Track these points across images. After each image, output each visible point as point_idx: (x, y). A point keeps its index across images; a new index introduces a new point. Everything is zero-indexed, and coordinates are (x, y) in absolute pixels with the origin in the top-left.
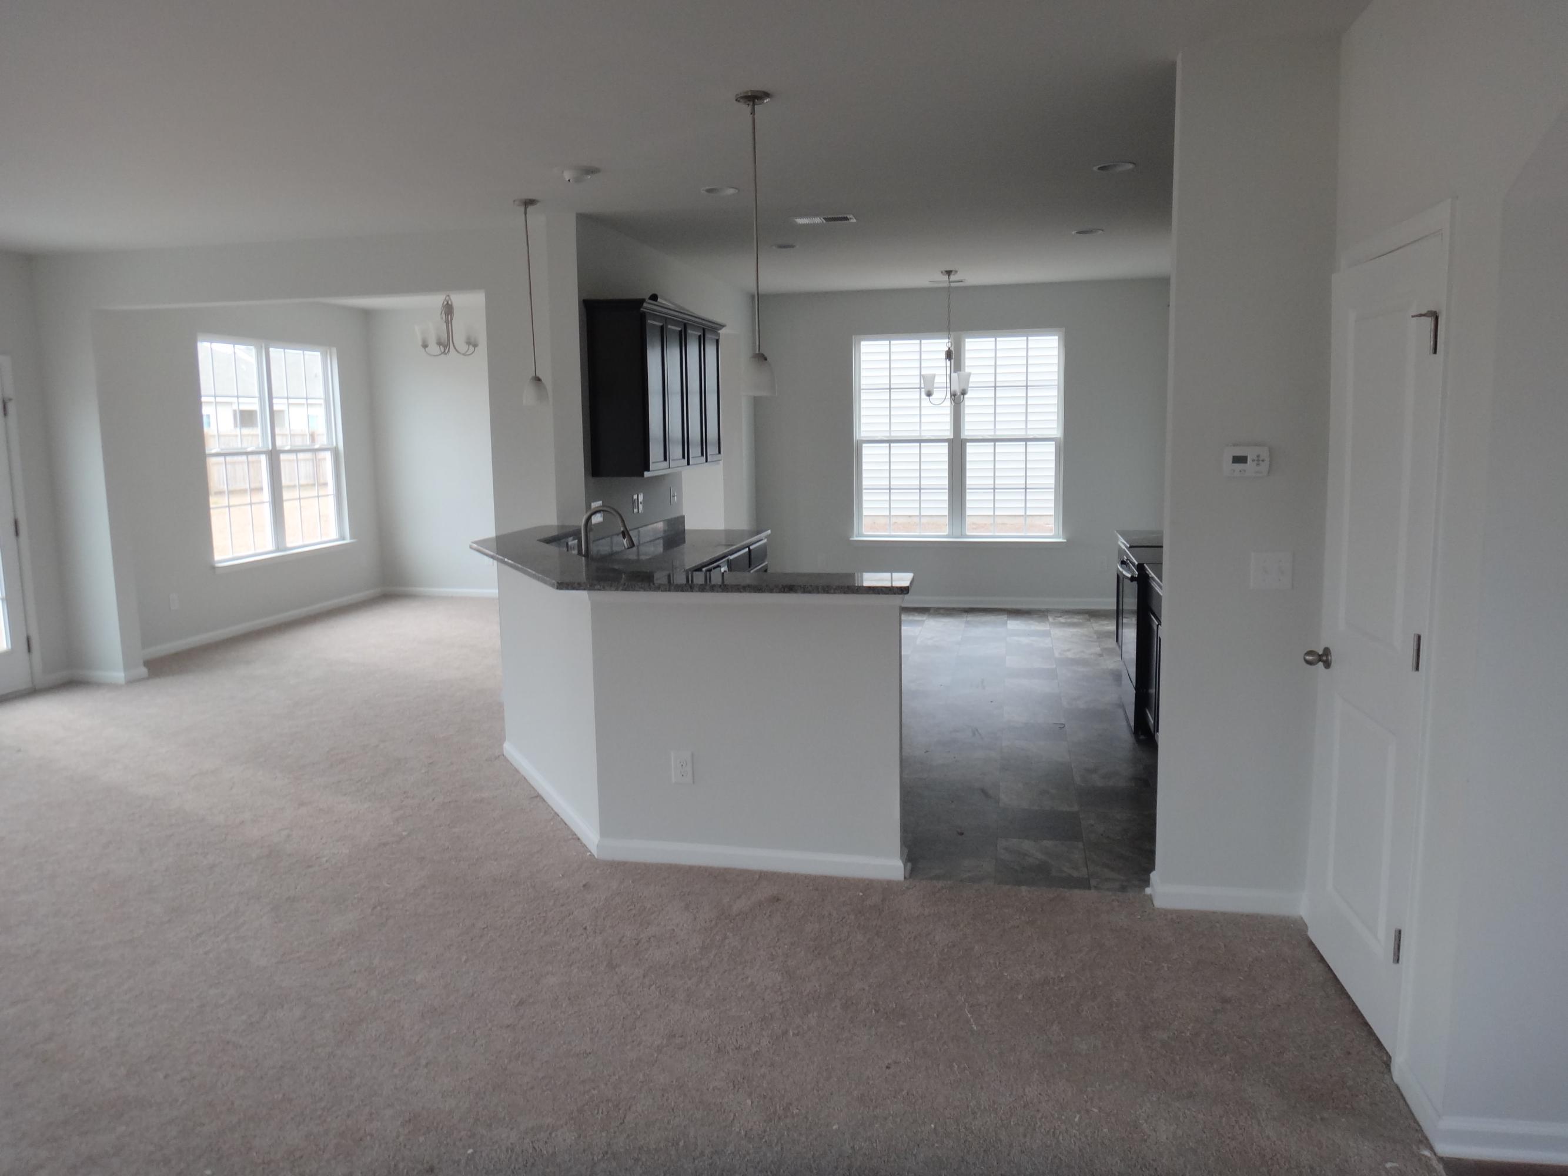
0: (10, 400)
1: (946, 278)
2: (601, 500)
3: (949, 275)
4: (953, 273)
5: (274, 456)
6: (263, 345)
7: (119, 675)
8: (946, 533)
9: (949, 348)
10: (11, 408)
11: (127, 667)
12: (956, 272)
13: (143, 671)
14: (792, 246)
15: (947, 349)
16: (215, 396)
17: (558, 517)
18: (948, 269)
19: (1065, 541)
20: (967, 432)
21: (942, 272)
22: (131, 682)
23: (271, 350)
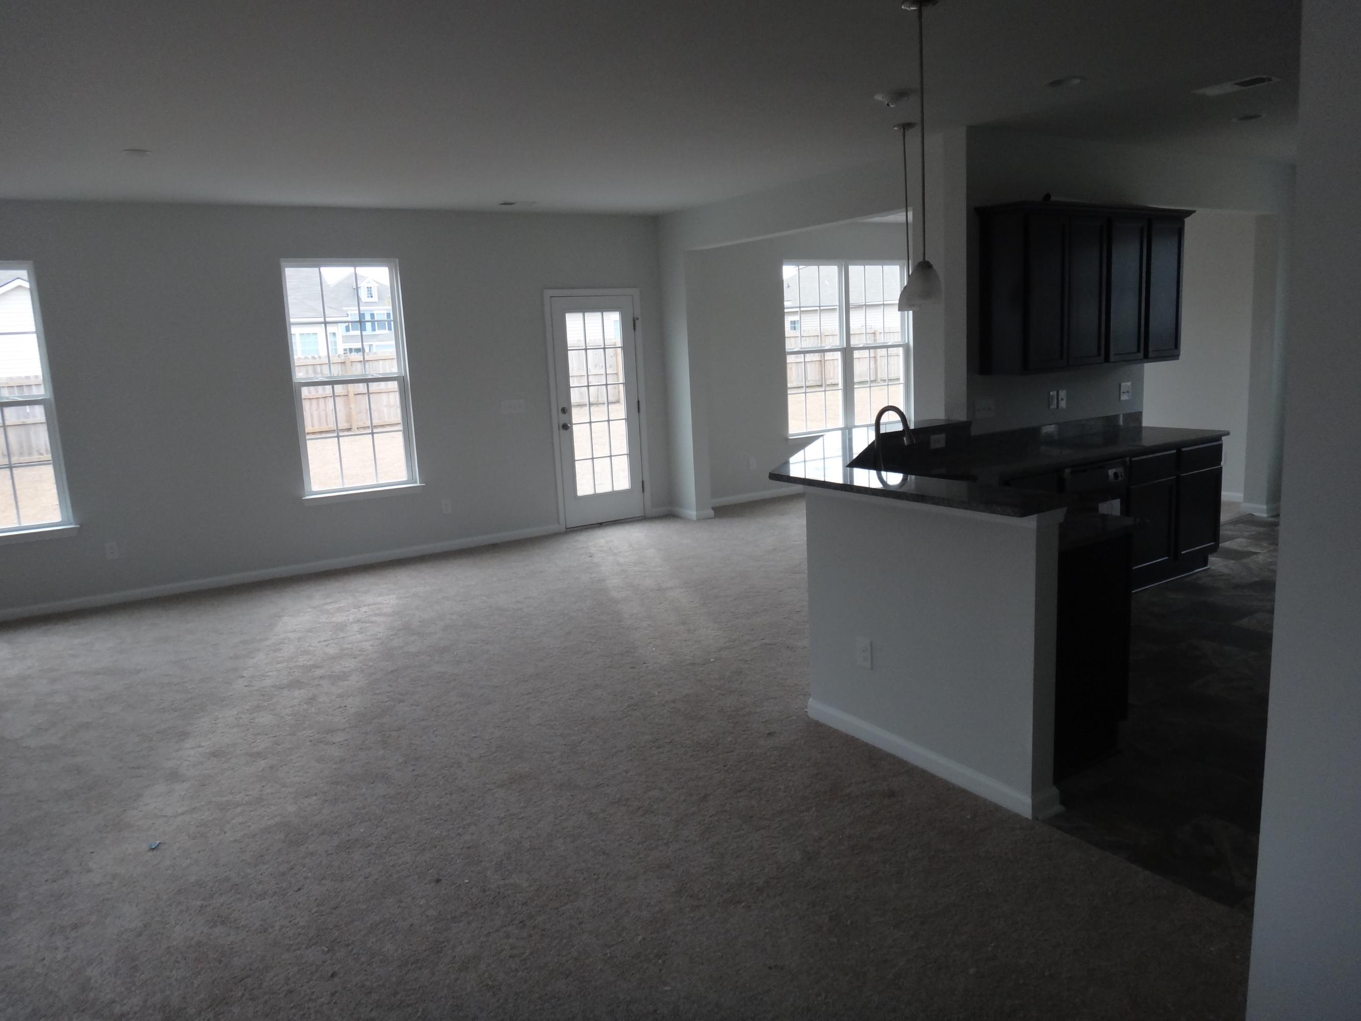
0: (638, 319)
5: (847, 353)
6: (843, 263)
7: (692, 513)
10: (638, 323)
11: (698, 508)
13: (712, 512)
16: (800, 307)
17: (946, 414)
22: (701, 519)
23: (851, 268)
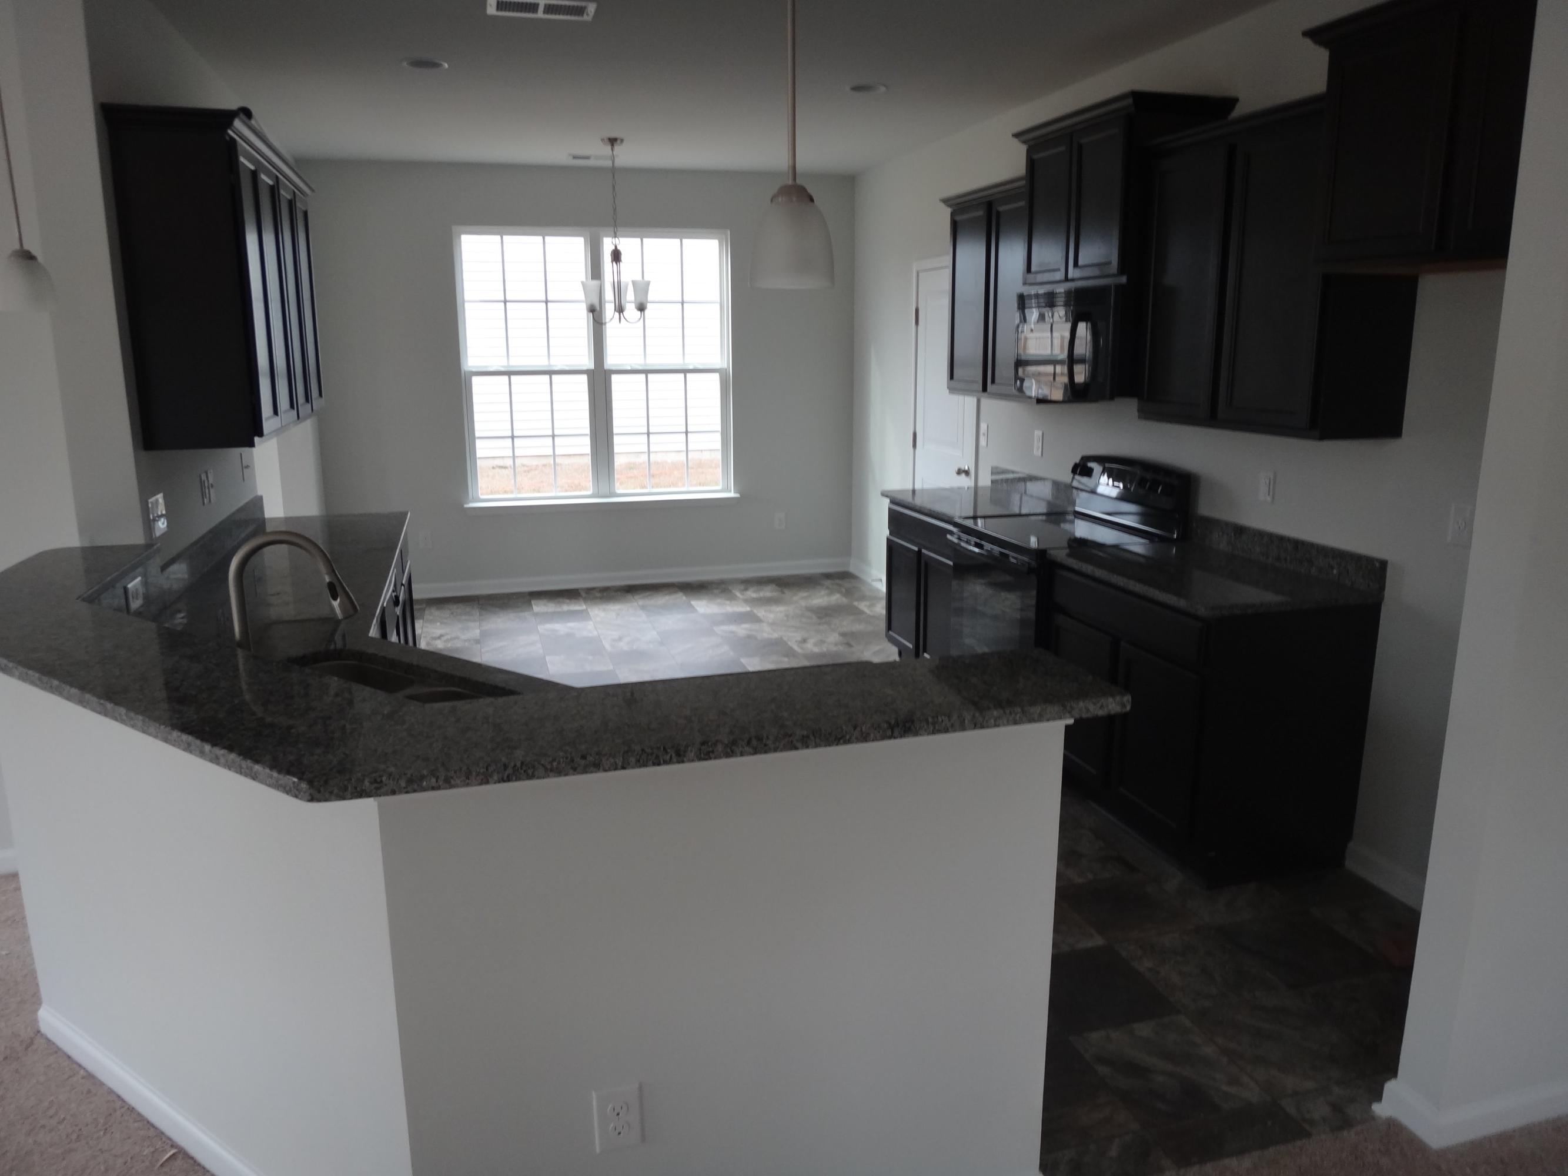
1: (607, 149)
2: (161, 492)
3: (613, 145)
4: (619, 142)
8: (590, 493)
9: (616, 247)
12: (622, 141)
14: (432, 65)
15: (614, 248)
18: (613, 135)
19: (738, 495)
20: (611, 360)
21: (602, 140)
